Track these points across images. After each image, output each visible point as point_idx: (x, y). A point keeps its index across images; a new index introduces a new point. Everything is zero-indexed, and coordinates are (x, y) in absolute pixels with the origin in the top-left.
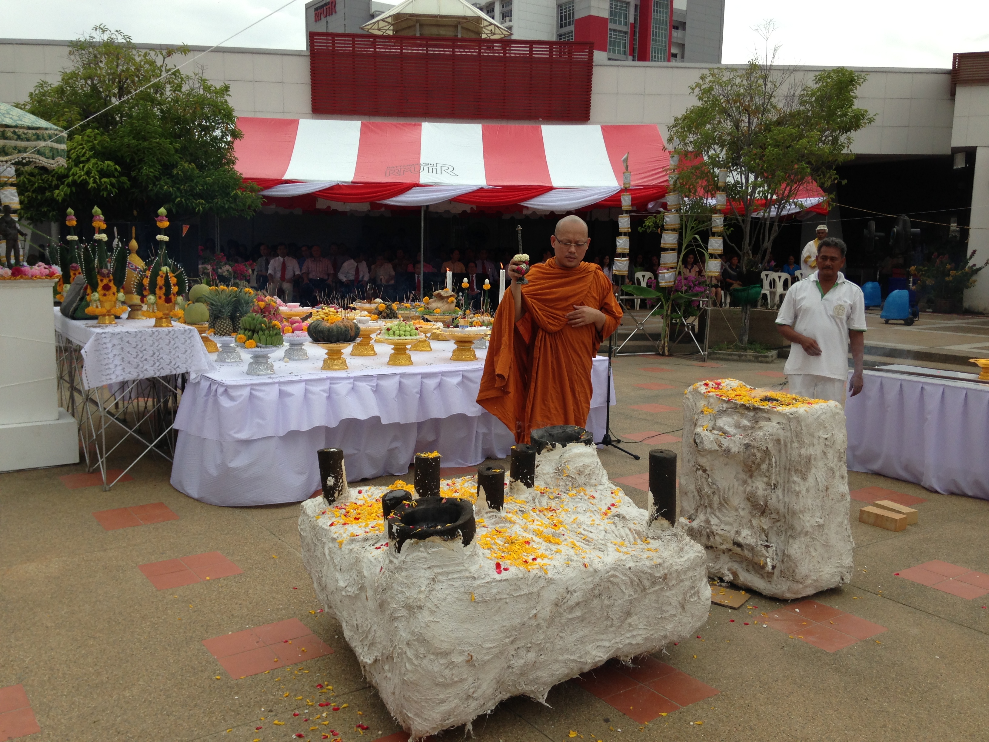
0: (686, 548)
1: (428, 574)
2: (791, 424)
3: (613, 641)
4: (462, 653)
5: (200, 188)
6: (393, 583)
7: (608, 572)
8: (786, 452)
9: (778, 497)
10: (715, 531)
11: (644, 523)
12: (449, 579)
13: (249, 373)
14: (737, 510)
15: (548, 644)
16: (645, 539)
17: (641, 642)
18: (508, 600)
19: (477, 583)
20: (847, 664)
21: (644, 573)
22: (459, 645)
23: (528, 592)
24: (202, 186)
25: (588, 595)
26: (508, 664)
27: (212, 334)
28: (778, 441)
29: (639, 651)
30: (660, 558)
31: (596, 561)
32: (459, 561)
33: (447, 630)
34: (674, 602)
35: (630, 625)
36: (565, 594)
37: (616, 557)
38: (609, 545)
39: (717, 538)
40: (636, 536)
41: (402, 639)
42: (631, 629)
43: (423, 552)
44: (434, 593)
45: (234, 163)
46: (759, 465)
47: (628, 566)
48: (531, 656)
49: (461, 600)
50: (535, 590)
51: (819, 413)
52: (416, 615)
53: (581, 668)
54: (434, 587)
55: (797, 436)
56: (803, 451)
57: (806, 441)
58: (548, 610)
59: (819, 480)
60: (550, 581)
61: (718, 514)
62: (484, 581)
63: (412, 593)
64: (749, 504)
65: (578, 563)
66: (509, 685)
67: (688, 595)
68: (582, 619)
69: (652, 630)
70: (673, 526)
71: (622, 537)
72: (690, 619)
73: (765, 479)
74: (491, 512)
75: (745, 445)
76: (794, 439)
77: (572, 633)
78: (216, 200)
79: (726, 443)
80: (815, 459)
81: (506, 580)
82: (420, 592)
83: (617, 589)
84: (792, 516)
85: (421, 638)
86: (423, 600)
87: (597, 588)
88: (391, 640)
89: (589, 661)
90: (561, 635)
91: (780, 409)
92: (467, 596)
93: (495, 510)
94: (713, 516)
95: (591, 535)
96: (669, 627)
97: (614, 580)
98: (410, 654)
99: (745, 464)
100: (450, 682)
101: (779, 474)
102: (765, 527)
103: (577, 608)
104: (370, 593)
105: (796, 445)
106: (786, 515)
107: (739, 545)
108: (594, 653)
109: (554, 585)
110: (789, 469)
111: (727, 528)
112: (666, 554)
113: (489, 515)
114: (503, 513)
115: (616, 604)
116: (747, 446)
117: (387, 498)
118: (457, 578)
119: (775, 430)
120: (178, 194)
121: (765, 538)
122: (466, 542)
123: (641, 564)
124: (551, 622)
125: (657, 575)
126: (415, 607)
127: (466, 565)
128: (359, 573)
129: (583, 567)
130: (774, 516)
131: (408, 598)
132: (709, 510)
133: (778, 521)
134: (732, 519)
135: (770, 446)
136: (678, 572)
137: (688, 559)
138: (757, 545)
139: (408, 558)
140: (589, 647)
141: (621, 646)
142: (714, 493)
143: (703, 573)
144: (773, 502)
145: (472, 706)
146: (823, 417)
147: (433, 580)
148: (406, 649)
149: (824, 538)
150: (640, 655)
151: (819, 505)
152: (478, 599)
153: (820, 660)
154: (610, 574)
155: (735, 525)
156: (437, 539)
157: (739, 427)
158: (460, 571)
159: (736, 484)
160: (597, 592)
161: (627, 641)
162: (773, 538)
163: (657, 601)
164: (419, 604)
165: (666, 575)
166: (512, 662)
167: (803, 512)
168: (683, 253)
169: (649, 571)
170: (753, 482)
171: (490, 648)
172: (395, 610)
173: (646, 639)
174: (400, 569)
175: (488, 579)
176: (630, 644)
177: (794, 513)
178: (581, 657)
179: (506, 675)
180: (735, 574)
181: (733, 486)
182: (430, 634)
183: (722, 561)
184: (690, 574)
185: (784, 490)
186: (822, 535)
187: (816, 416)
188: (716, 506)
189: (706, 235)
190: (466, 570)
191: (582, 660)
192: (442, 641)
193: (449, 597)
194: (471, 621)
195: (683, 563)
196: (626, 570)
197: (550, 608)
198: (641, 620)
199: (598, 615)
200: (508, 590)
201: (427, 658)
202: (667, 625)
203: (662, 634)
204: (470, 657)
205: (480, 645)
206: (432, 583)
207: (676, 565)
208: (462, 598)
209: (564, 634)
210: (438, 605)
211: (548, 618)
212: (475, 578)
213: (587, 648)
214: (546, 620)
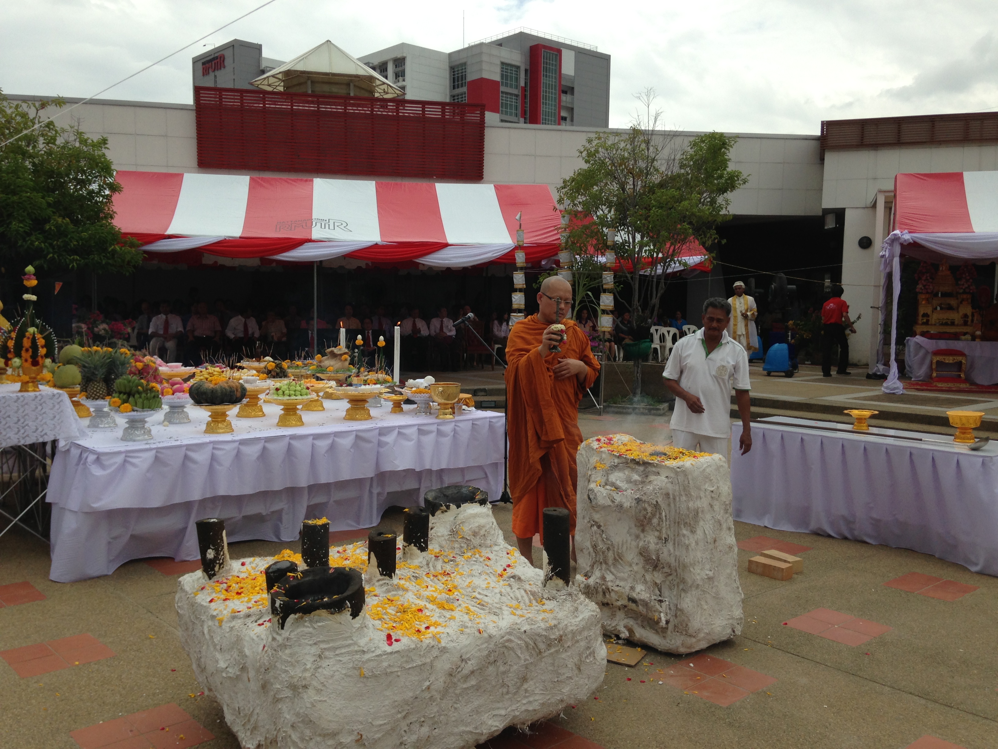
0: (581, 608)
1: (314, 650)
2: (679, 477)
3: (509, 709)
4: (351, 732)
5: (75, 243)
6: (276, 662)
7: (503, 637)
8: (675, 505)
9: (669, 551)
10: (610, 587)
11: (539, 584)
12: (337, 655)
13: (124, 439)
14: (631, 566)
15: (442, 717)
16: (540, 600)
17: (537, 707)
18: (399, 674)
19: (367, 656)
20: (740, 718)
21: (540, 635)
22: (347, 724)
23: (420, 663)
24: (77, 241)
25: (483, 663)
26: (401, 741)
27: (84, 397)
28: (667, 495)
29: (536, 718)
30: (555, 619)
31: (491, 625)
32: (347, 635)
33: (335, 709)
34: (570, 664)
35: (526, 691)
36: (459, 663)
37: (511, 621)
38: (504, 608)
39: (613, 594)
40: (532, 597)
41: (286, 721)
42: (527, 695)
43: (308, 627)
44: (320, 670)
45: (112, 218)
46: (650, 520)
47: (523, 629)
48: (425, 730)
49: (349, 676)
50: (428, 660)
51: (705, 466)
52: (301, 695)
53: (477, 740)
54: (320, 664)
55: (684, 489)
56: (691, 504)
57: (693, 494)
58: (441, 680)
59: (707, 532)
60: (444, 650)
61: (613, 570)
62: (374, 655)
63: (296, 672)
64: (642, 558)
65: (472, 629)
67: (584, 656)
68: (477, 688)
69: (548, 695)
70: (568, 585)
71: (517, 599)
72: (586, 681)
73: (657, 534)
74: (383, 579)
75: (636, 499)
76: (682, 493)
77: (467, 703)
78: (91, 257)
79: (618, 498)
80: (702, 511)
81: (397, 652)
82: (305, 670)
83: (513, 654)
84: (683, 570)
85: (307, 719)
86: (308, 679)
87: (492, 655)
88: (275, 723)
89: (485, 731)
90: (455, 706)
91: (669, 463)
92: (356, 671)
93: (387, 577)
94: (608, 572)
95: (486, 599)
96: (566, 690)
97: (510, 645)
98: (295, 737)
99: (637, 519)
101: (670, 527)
102: (658, 582)
103: (472, 677)
104: (252, 674)
105: (684, 498)
106: (678, 569)
107: (633, 601)
108: (490, 722)
109: (447, 655)
110: (678, 523)
111: (622, 584)
112: (561, 615)
113: (381, 582)
114: (395, 580)
115: (511, 670)
116: (638, 500)
117: (270, 570)
118: (345, 653)
119: (664, 484)
120: (51, 250)
121: (658, 593)
122: (355, 614)
123: (536, 626)
124: (444, 693)
125: (553, 637)
126: (300, 687)
127: (355, 639)
128: (241, 652)
129: (477, 634)
130: (666, 570)
131: (292, 677)
132: (604, 566)
133: (671, 575)
134: (627, 575)
135: (660, 500)
136: (573, 633)
137: (583, 618)
138: (651, 600)
139: (292, 634)
140: (485, 717)
141: (517, 713)
142: (608, 549)
143: (598, 632)
144: (664, 556)
146: (708, 470)
147: (320, 656)
148: (290, 731)
149: (714, 590)
150: (537, 721)
151: (708, 557)
152: (368, 673)
153: (714, 715)
154: (505, 638)
155: (630, 581)
156: (323, 613)
157: (631, 482)
158: (349, 646)
159: (629, 539)
160: (492, 659)
161: (524, 708)
162: (666, 592)
163: (553, 664)
164: (304, 683)
165: (561, 636)
166: (405, 738)
167: (693, 565)
168: (576, 309)
169: (544, 633)
170: (645, 537)
171: (381, 725)
172: (279, 691)
173: (543, 704)
174: (283, 646)
175: (378, 652)
176: (527, 711)
177: (685, 567)
178: (476, 728)
180: (631, 631)
181: (627, 540)
182: (316, 715)
183: (618, 618)
184: (586, 633)
185: (674, 544)
186: (712, 588)
187: (701, 470)
188: (610, 562)
189: (598, 291)
190: (355, 644)
191: (477, 731)
192: (330, 721)
193: (336, 673)
194: (361, 698)
195: (578, 623)
196: (521, 633)
197: (443, 678)
198: (538, 685)
199: (494, 683)
200: (400, 663)
201: (314, 740)
202: (563, 688)
203: (559, 698)
204: (360, 736)
205: (371, 723)
206: (318, 660)
207: (571, 625)
208: (350, 673)
209: (459, 705)
210: (325, 683)
211: (442, 689)
212: (364, 652)
213: (483, 718)
214: (440, 692)
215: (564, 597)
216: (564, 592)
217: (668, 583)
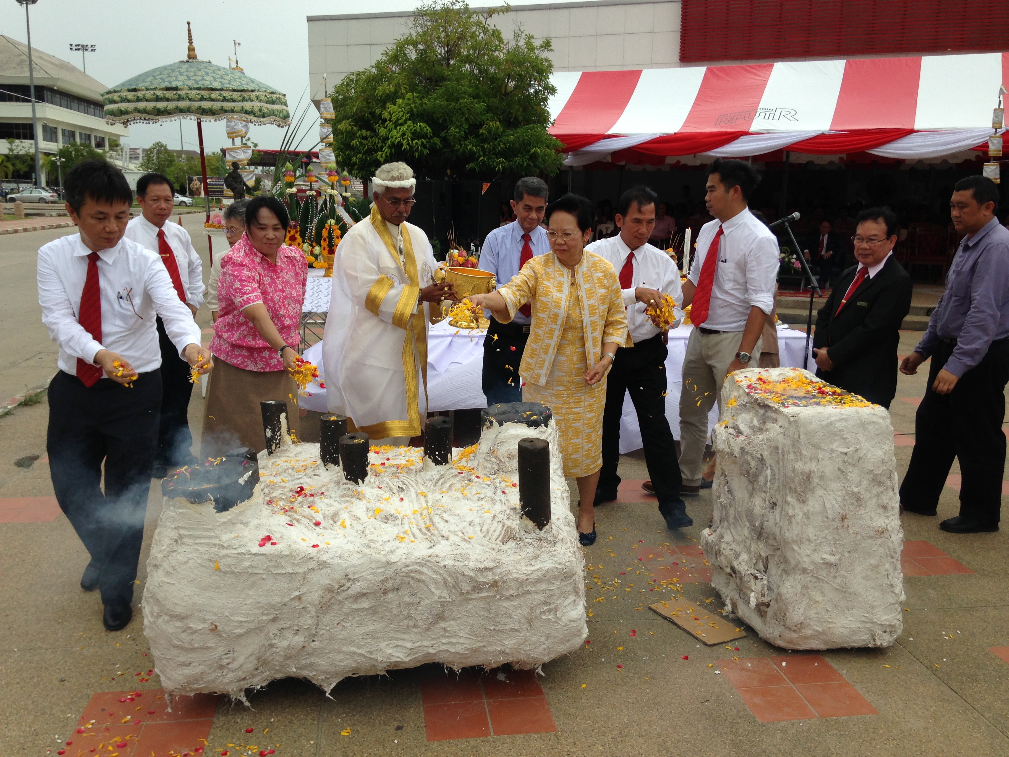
1: (174, 534)
2: (791, 428)
3: (419, 644)
4: (204, 621)
5: (502, 146)
7: (408, 566)
9: (775, 520)
10: (722, 550)
12: (196, 544)
14: (744, 528)
15: (324, 631)
17: (461, 652)
18: (264, 577)
19: (225, 552)
21: (464, 575)
22: (199, 611)
23: (291, 571)
25: (378, 588)
26: (269, 642)
30: (494, 561)
31: (401, 552)
32: (209, 527)
33: (183, 594)
34: (517, 614)
35: (445, 630)
36: (343, 581)
39: (722, 558)
42: (447, 634)
43: (172, 511)
44: (174, 554)
46: (756, 477)
47: (442, 564)
48: (299, 640)
49: (204, 567)
50: (301, 571)
54: (175, 548)
56: (800, 466)
57: (804, 452)
58: (317, 594)
59: (828, 505)
60: (324, 565)
61: (732, 530)
62: (235, 551)
63: (156, 551)
65: (373, 551)
66: (276, 665)
67: (538, 611)
68: (373, 611)
69: (480, 641)
70: (539, 529)
71: (487, 532)
72: (542, 639)
73: (763, 495)
75: (740, 448)
76: (791, 449)
77: (360, 624)
78: (515, 159)
79: (732, 444)
80: (821, 477)
81: (264, 555)
82: (161, 551)
83: (425, 588)
84: (787, 547)
86: (159, 560)
87: (391, 582)
90: (344, 624)
92: (211, 563)
94: (729, 532)
96: (509, 643)
97: (418, 577)
100: (190, 647)
101: (778, 490)
102: (763, 555)
103: (364, 599)
105: (791, 456)
106: (782, 544)
107: (733, 570)
108: (389, 651)
109: (328, 570)
110: (785, 486)
115: (422, 603)
118: (204, 544)
121: (762, 568)
122: (221, 509)
123: (462, 564)
124: (324, 608)
125: (482, 580)
127: (218, 532)
130: (771, 542)
132: (726, 523)
133: (776, 549)
134: (741, 539)
135: (765, 454)
136: (520, 583)
137: (540, 569)
138: (745, 574)
140: (383, 645)
141: (431, 650)
142: (731, 505)
144: (770, 524)
145: (228, 676)
146: (838, 425)
147: (176, 541)
149: (839, 580)
151: (830, 538)
152: (223, 568)
154: (410, 568)
155: (742, 546)
156: (183, 500)
158: (210, 537)
159: (746, 496)
160: (389, 585)
161: (443, 648)
162: (773, 569)
164: (154, 563)
165: (496, 582)
167: (800, 542)
169: (471, 574)
171: (242, 622)
173: (475, 651)
175: (240, 550)
176: (449, 652)
177: (786, 542)
178: (371, 653)
179: (268, 654)
180: (734, 605)
182: (162, 595)
184: (544, 586)
185: (781, 512)
187: (824, 423)
188: (731, 520)
190: (216, 537)
191: (372, 656)
192: (176, 604)
193: (191, 561)
194: (217, 590)
195: (529, 572)
196: (441, 567)
197: (320, 592)
198: (462, 627)
199: (395, 611)
200: (265, 566)
201: (162, 618)
202: (506, 639)
203: (499, 649)
204: (214, 627)
205: (227, 616)
206: (174, 544)
207: (517, 573)
208: (205, 564)
209: (348, 625)
210: (177, 567)
211: (316, 603)
212: (223, 547)
213: (380, 644)
214: (315, 606)
215: (530, 541)
216: (532, 535)
217: (776, 559)
